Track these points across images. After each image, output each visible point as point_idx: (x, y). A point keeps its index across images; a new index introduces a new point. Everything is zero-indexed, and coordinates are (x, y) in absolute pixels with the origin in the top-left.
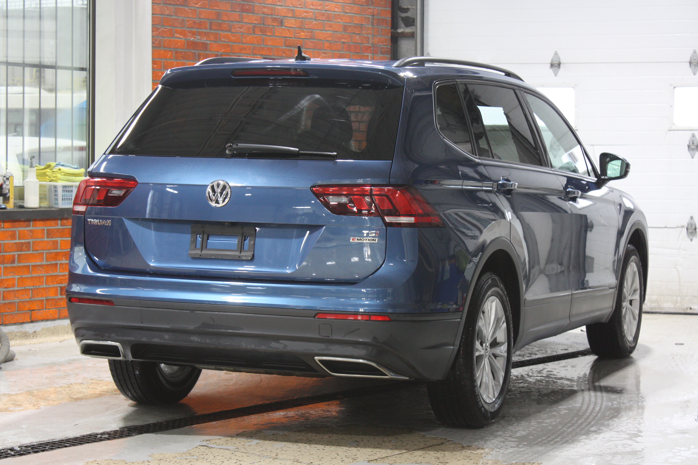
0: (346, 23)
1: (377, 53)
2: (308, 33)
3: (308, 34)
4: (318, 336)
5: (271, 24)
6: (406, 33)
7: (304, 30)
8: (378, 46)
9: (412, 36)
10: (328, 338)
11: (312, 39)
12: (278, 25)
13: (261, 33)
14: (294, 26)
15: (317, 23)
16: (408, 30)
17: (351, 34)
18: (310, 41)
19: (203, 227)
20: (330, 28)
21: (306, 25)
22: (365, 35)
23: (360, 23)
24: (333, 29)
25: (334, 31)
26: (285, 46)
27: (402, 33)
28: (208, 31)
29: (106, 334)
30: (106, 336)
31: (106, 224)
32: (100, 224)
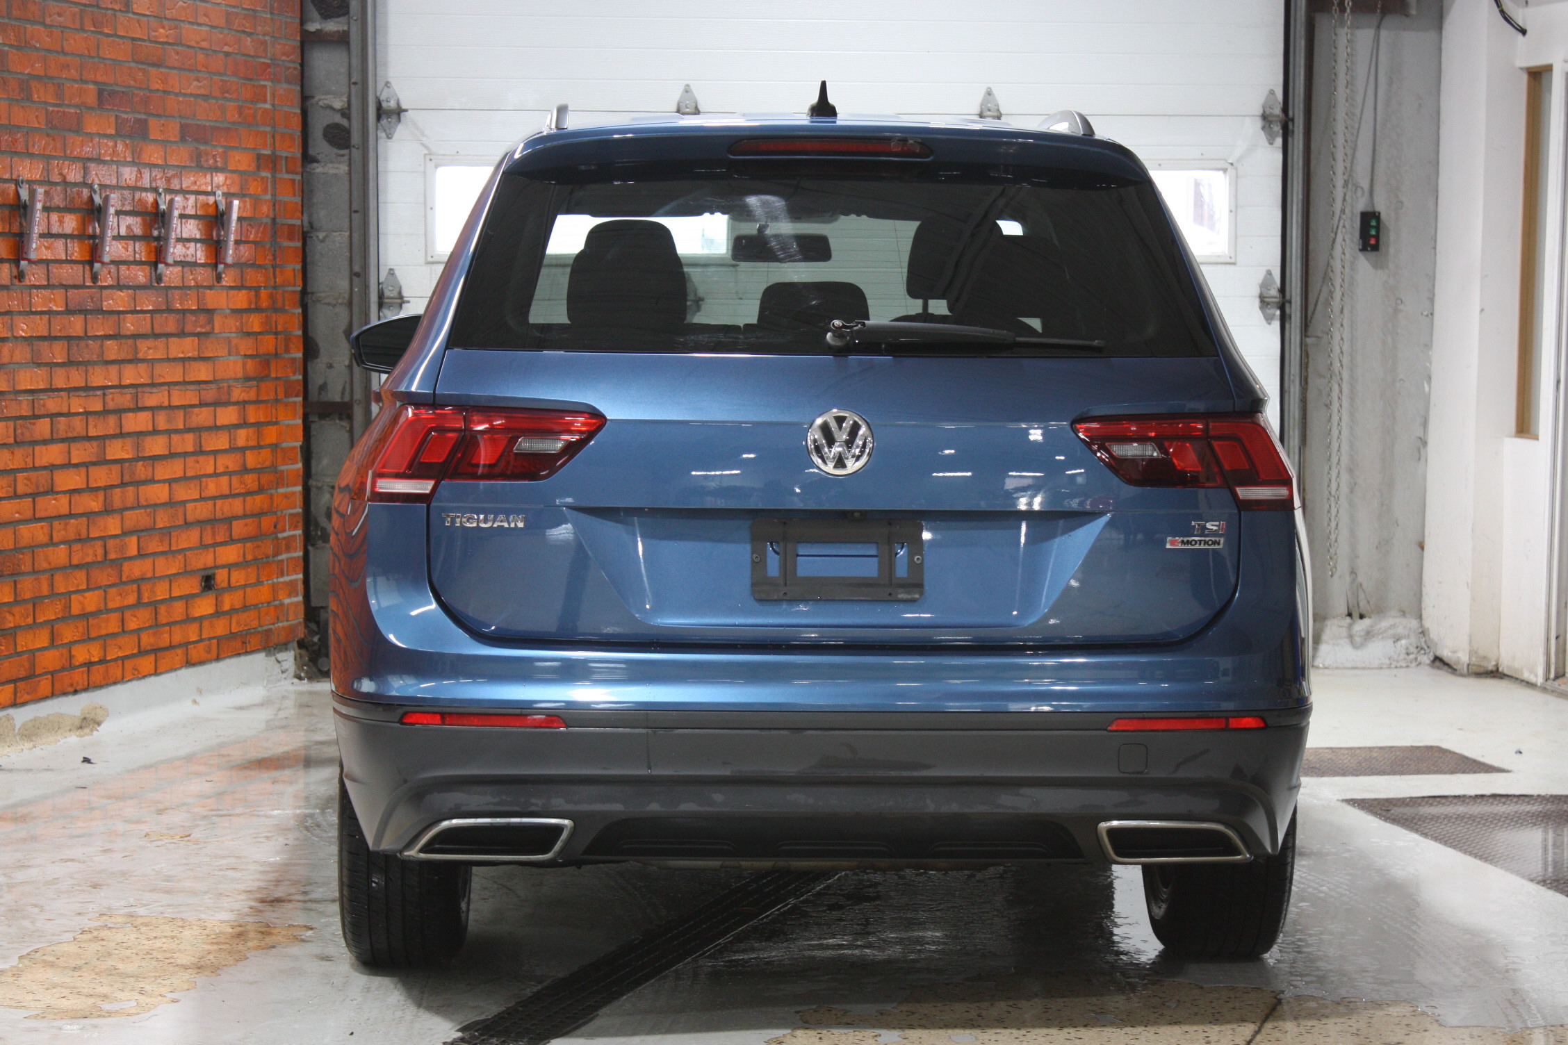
0: (231, 6)
1: (279, 81)
2: (170, 30)
3: (171, 32)
4: (1116, 774)
5: (110, 6)
6: (326, 33)
7: (165, 22)
8: (280, 63)
9: (342, 40)
10: (1139, 776)
11: (178, 45)
12: (122, 9)
13: (93, 29)
14: (147, 13)
15: (185, 5)
16: (332, 26)
17: (238, 34)
18: (174, 50)
19: (785, 523)
20: (205, 18)
21: (168, 9)
22: (261, 37)
23: (252, 7)
24: (210, 20)
25: (212, 27)
26: (134, 61)
27: (319, 32)
28: (6, 21)
29: (533, 801)
30: (537, 805)
31: (509, 524)
32: (489, 525)
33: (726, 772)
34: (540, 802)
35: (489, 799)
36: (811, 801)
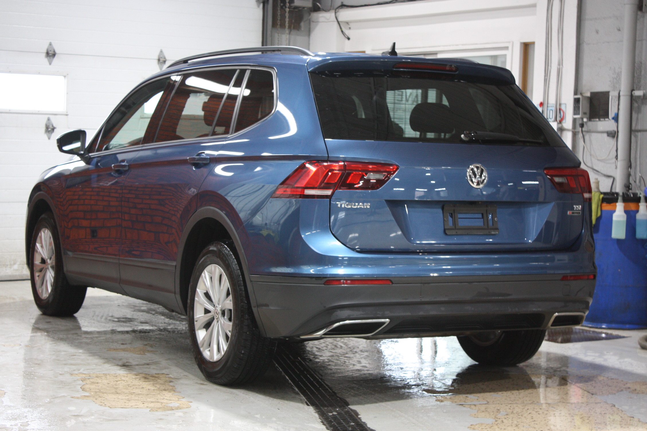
4: (562, 296)
19: (454, 206)
29: (378, 313)
30: (379, 314)
31: (364, 207)
32: (355, 207)
33: (446, 299)
34: (381, 313)
35: (361, 312)
36: (473, 309)
